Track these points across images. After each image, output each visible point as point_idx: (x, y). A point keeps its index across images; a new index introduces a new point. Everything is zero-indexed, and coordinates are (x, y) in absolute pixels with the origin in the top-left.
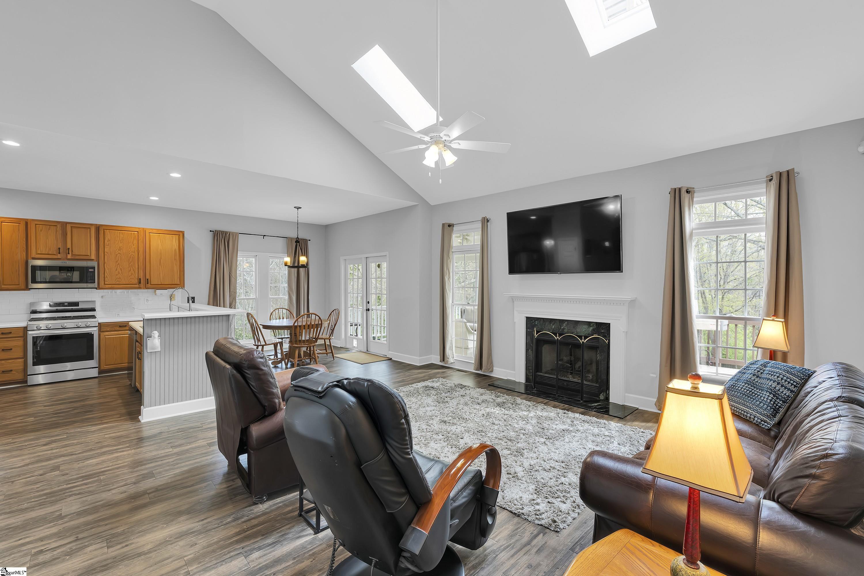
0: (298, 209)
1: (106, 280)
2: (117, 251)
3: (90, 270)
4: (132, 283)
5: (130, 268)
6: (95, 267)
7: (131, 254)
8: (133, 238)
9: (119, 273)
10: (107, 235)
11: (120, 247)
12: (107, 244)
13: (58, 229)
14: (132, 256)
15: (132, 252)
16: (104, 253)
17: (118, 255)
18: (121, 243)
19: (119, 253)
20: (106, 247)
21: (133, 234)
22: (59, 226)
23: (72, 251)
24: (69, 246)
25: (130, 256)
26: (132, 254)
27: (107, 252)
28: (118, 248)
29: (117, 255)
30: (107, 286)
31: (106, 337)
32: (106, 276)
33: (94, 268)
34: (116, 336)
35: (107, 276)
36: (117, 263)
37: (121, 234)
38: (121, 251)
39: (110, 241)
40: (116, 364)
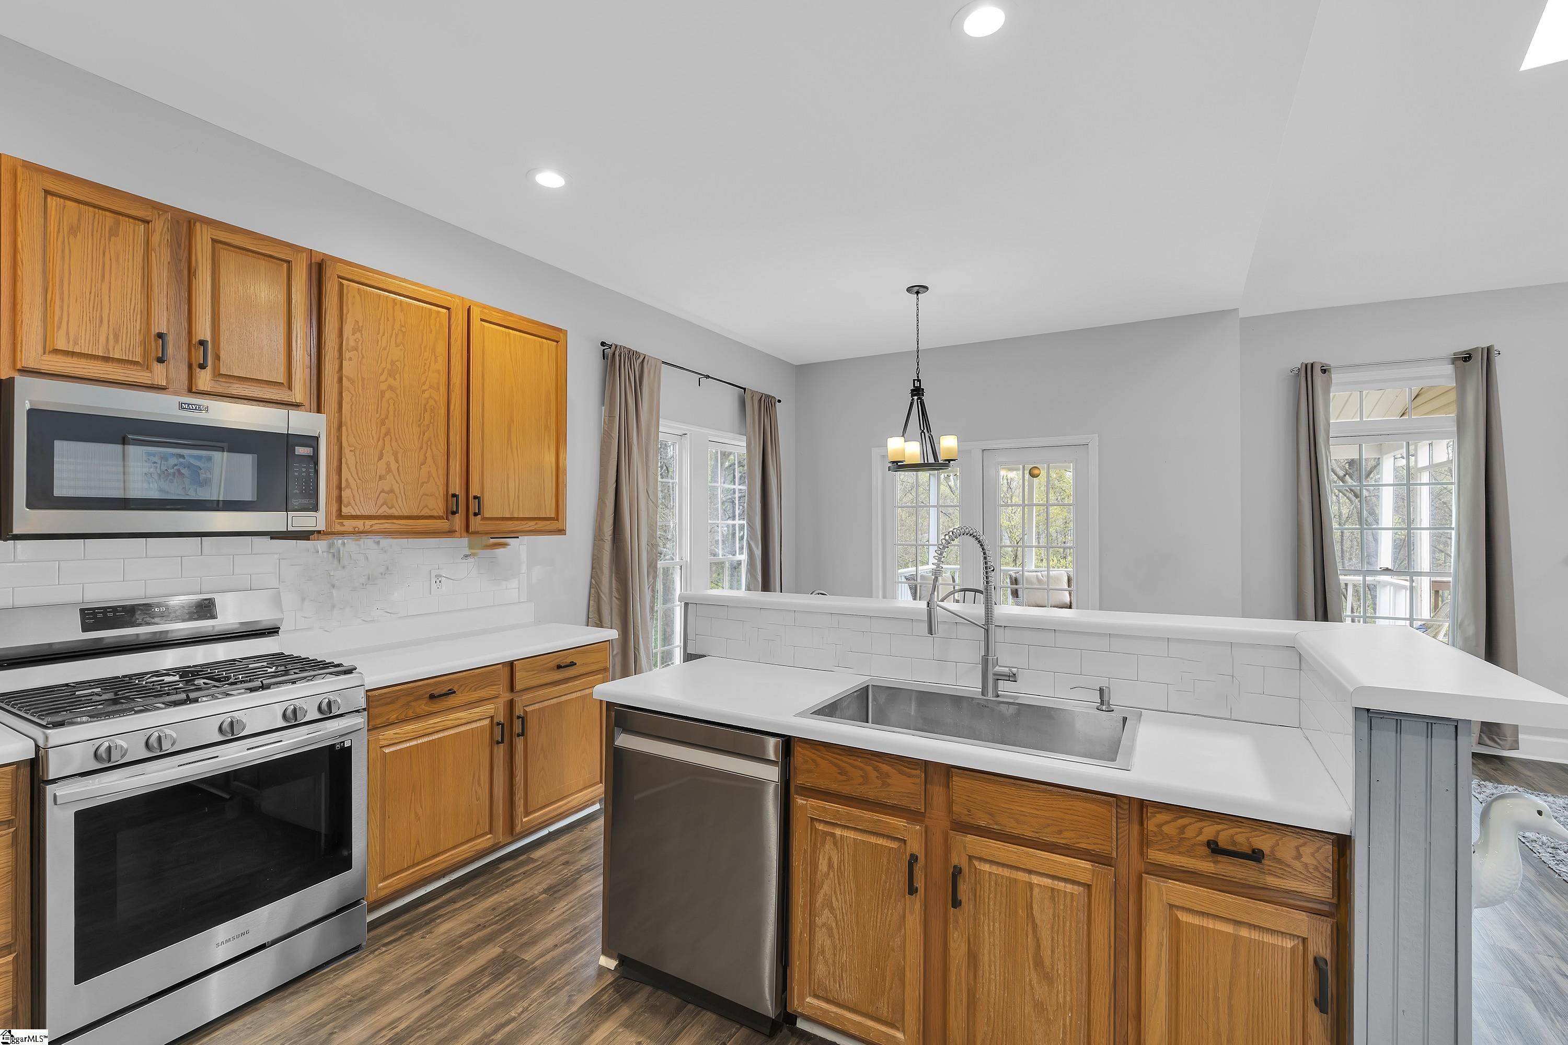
0: (917, 293)
1: (345, 500)
2: (383, 378)
3: (300, 451)
4: (430, 513)
5: (423, 451)
6: (316, 439)
7: (426, 395)
8: (434, 332)
9: (389, 470)
10: (353, 303)
11: (393, 363)
12: (352, 343)
13: (155, 239)
14: (432, 402)
15: (431, 387)
16: (340, 380)
17: (388, 394)
18: (397, 346)
19: (391, 388)
20: (347, 355)
21: (434, 315)
22: (159, 226)
23: (217, 357)
24: (203, 331)
25: (423, 402)
26: (430, 397)
27: (348, 379)
28: (389, 366)
29: (383, 393)
30: (349, 525)
31: (387, 750)
32: (347, 480)
33: (313, 441)
34: (420, 741)
35: (351, 480)
36: (384, 429)
37: (397, 307)
38: (397, 376)
39: (361, 331)
40: (418, 864)
